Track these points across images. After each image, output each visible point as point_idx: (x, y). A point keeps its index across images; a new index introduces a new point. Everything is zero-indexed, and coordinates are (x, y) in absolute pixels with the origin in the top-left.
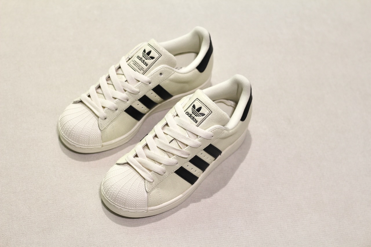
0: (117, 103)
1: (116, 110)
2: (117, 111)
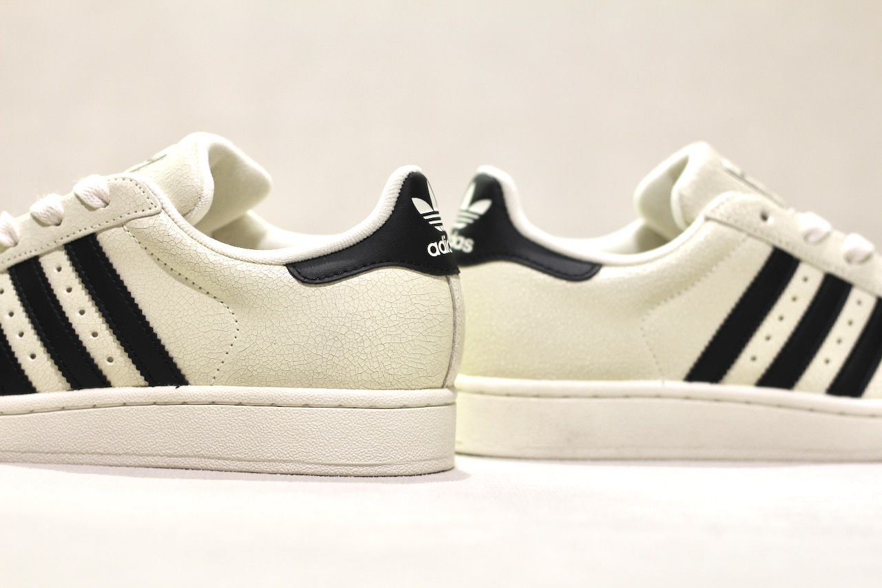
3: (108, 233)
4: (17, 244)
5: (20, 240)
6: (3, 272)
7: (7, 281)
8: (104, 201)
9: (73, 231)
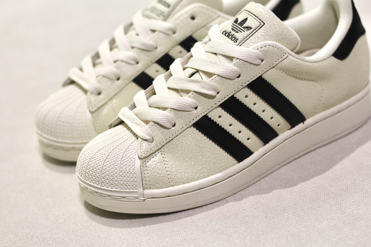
0: (117, 67)
1: (118, 79)
2: (119, 82)
3: (268, 73)
4: (219, 92)
5: (221, 91)
6: (216, 108)
7: (221, 111)
8: (261, 60)
9: (251, 78)
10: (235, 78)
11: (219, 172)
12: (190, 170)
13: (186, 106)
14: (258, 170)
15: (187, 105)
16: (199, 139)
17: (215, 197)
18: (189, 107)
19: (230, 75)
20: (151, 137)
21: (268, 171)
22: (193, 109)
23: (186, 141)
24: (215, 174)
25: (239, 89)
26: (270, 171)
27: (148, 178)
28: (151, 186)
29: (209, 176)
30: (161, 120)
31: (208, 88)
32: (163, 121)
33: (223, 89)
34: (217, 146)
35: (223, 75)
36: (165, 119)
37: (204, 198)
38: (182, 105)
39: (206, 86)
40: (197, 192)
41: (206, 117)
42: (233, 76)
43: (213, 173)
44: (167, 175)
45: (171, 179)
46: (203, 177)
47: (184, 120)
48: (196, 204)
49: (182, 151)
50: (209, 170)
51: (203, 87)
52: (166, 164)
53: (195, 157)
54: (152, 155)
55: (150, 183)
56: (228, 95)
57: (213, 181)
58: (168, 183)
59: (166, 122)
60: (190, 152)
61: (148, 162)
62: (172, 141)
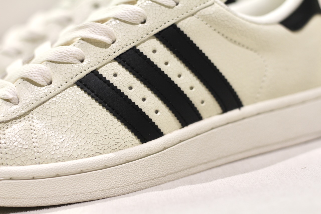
3: (186, 21)
4: (115, 41)
5: (118, 38)
6: (110, 62)
7: (117, 67)
8: (175, 2)
9: (160, 25)
10: (138, 22)
11: (111, 152)
12: (68, 144)
13: (68, 55)
14: (172, 163)
15: (68, 53)
16: (84, 103)
17: (105, 189)
18: (71, 57)
19: (131, 17)
20: (16, 97)
21: (188, 170)
22: (77, 61)
23: (65, 104)
24: (105, 154)
25: (143, 39)
26: (190, 170)
27: (6, 150)
28: (8, 161)
29: (96, 156)
30: (32, 74)
31: (99, 33)
32: (34, 75)
33: (120, 37)
34: (109, 115)
35: (121, 16)
36: (37, 72)
37: (87, 188)
38: (62, 54)
39: (96, 29)
40: (76, 177)
41: (95, 73)
42: (135, 18)
43: (101, 152)
44: (33, 146)
45: (38, 153)
46: (86, 156)
47: (64, 76)
48: (76, 197)
49: (59, 118)
50: (96, 147)
51: (93, 31)
52: (33, 133)
53: (76, 127)
54: (15, 120)
55: (7, 156)
56: (128, 45)
57: (101, 162)
58: (34, 159)
59: (37, 75)
60: (69, 120)
61: (7, 128)
62: (45, 104)
